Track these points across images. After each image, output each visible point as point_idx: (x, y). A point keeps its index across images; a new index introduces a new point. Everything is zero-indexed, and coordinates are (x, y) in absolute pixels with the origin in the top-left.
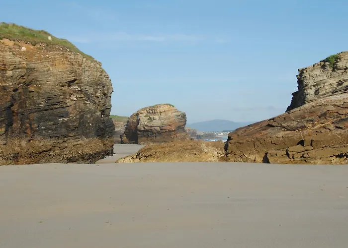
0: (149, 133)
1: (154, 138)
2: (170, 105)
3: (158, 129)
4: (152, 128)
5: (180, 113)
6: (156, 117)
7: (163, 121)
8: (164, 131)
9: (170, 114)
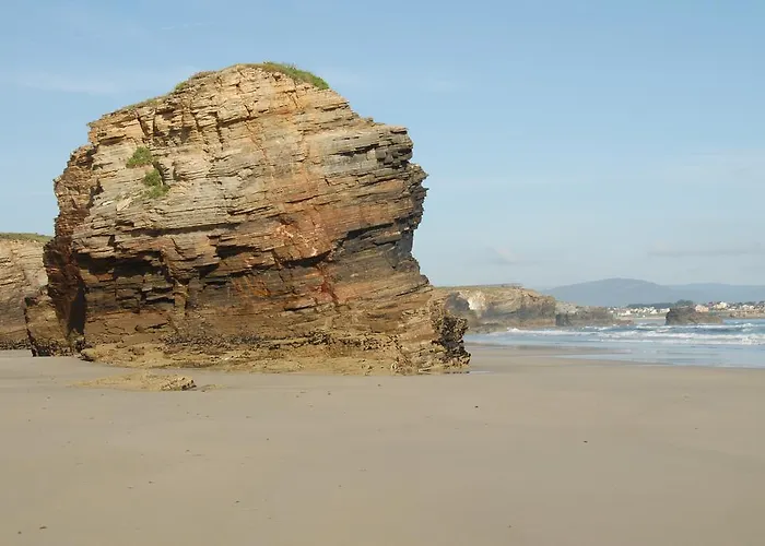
0: (149, 282)
1: (180, 314)
2: (296, 76)
3: (203, 245)
4: (163, 243)
5: (366, 136)
6: (195, 160)
7: (231, 184)
8: (247, 260)
9: (289, 137)
